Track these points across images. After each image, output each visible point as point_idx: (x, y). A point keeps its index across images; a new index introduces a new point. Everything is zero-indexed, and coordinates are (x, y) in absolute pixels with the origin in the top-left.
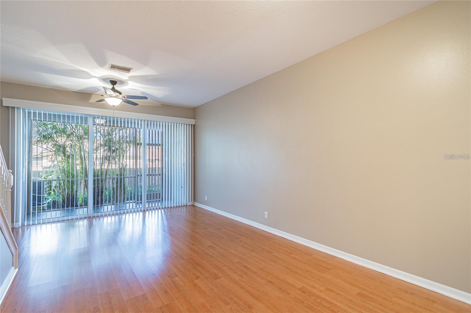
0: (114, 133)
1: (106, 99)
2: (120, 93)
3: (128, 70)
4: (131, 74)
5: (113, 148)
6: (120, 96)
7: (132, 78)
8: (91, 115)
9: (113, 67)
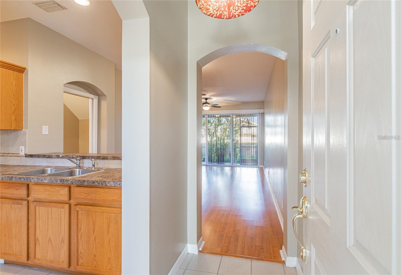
2: (210, 104)
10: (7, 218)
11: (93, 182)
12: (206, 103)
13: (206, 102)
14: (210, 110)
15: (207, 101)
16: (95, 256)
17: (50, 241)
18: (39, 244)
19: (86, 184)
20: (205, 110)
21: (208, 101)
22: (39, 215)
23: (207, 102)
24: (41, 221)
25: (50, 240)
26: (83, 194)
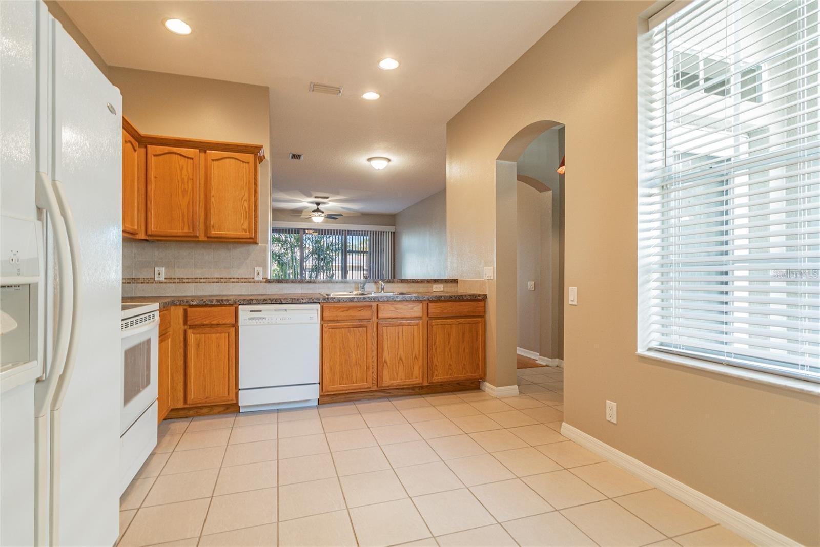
0: (323, 241)
1: (312, 218)
2: (323, 212)
3: (327, 198)
4: (329, 199)
5: (322, 257)
6: (323, 215)
7: (330, 201)
8: (302, 229)
9: (316, 197)
10: (344, 345)
11: (451, 297)
12: (318, 210)
13: (318, 208)
14: (324, 222)
15: (319, 206)
16: (450, 365)
17: (400, 361)
18: (388, 366)
19: (443, 298)
20: (315, 223)
21: (321, 207)
22: (387, 336)
23: (320, 209)
24: (389, 342)
25: (401, 359)
26: (439, 309)
